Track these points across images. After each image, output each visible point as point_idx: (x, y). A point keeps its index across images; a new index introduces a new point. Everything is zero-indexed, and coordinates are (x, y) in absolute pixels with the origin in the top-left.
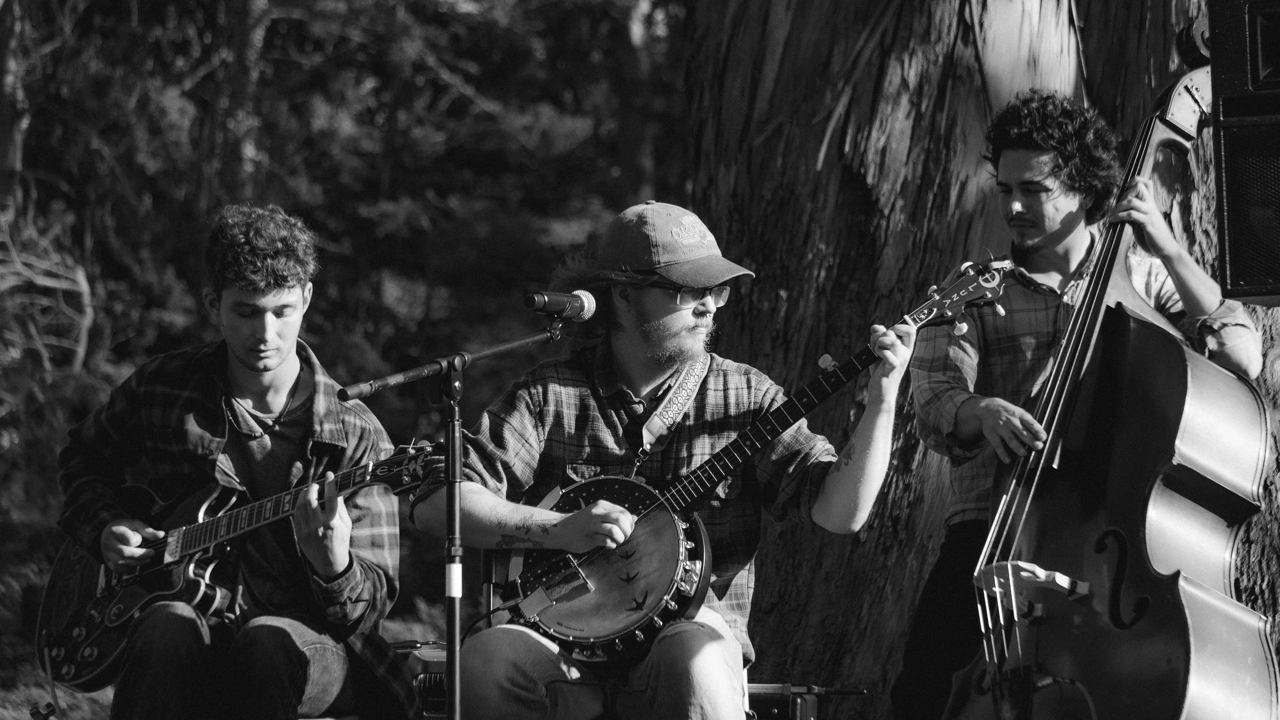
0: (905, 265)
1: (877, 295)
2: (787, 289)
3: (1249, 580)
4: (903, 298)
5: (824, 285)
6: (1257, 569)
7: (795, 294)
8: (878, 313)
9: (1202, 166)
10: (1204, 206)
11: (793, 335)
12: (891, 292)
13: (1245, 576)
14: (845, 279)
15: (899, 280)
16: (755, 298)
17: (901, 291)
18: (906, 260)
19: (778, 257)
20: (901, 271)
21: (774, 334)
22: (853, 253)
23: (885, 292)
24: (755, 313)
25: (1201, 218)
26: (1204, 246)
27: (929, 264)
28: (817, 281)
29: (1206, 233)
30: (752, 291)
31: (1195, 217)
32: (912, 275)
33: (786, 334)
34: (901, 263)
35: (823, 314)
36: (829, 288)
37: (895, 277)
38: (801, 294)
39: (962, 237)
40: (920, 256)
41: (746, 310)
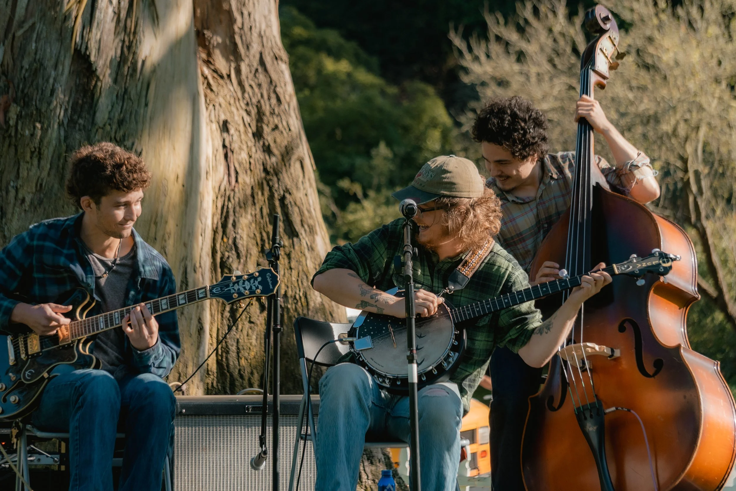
0: (112, 109)
1: (97, 127)
2: (40, 122)
3: (292, 291)
4: (111, 129)
5: (63, 121)
6: (296, 285)
7: (45, 126)
8: (97, 137)
9: (245, 47)
10: (249, 71)
11: (44, 151)
12: (104, 125)
13: (290, 289)
14: (75, 117)
15: (109, 118)
16: (19, 128)
17: (110, 125)
18: (112, 106)
19: (34, 103)
20: (110, 113)
21: (33, 150)
22: (80, 102)
23: (101, 125)
24: (19, 136)
25: (247, 77)
26: (251, 94)
27: (126, 109)
28: (59, 118)
29: (251, 86)
30: (17, 123)
31: (243, 77)
32: (117, 115)
33: (40, 149)
34: (110, 107)
35: (62, 138)
36: (66, 122)
37: (106, 116)
38: (49, 126)
39: (144, 93)
40: (121, 104)
41: (13, 134)
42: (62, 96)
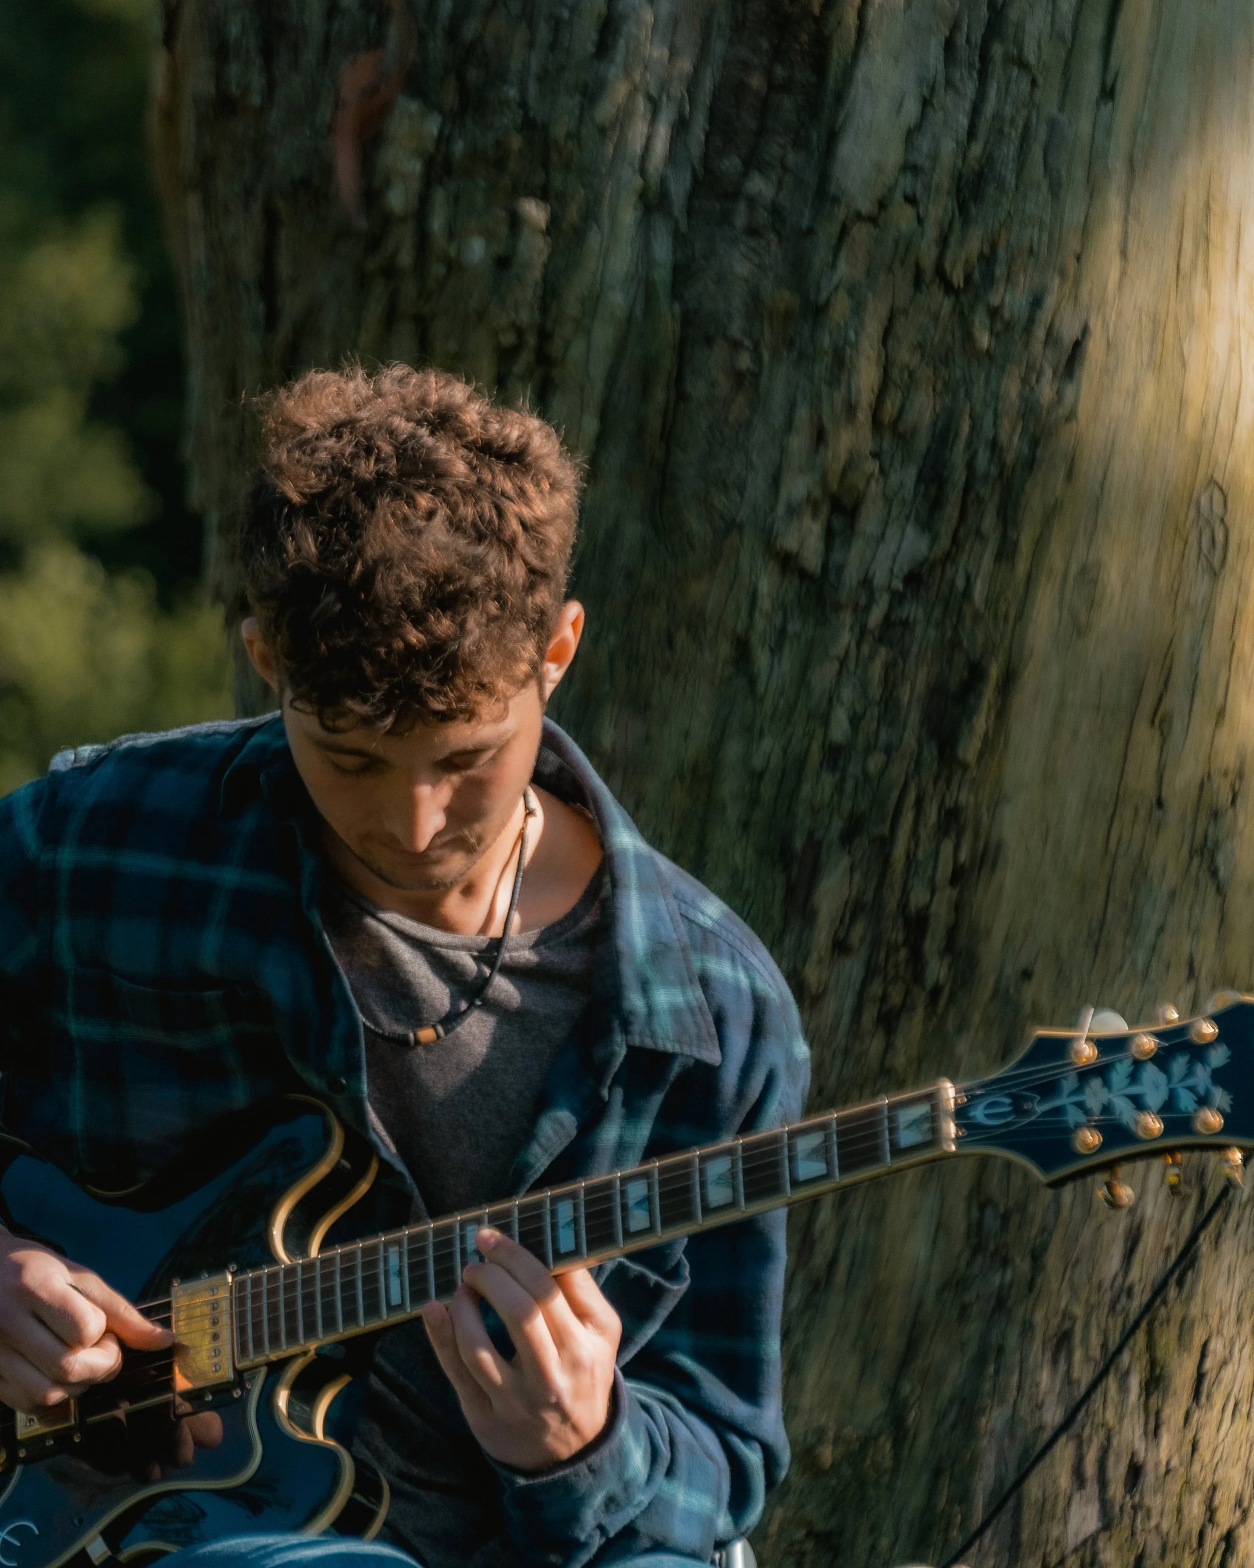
0: (923, 115)
1: (841, 213)
2: (543, 194)
4: (920, 220)
5: (663, 181)
7: (573, 213)
8: (843, 268)
11: (568, 344)
12: (882, 204)
14: (731, 164)
15: (909, 168)
16: (437, 223)
17: (911, 200)
18: (926, 103)
19: (512, 93)
20: (910, 136)
21: (508, 339)
22: (756, 81)
23: (865, 206)
24: (437, 269)
27: (998, 116)
28: (643, 172)
30: (424, 202)
32: (948, 146)
33: (544, 336)
34: (912, 109)
35: (662, 275)
36: (679, 189)
37: (894, 156)
38: (590, 215)
39: (1095, 29)
40: (970, 89)
41: (406, 258)
42: (658, 52)
